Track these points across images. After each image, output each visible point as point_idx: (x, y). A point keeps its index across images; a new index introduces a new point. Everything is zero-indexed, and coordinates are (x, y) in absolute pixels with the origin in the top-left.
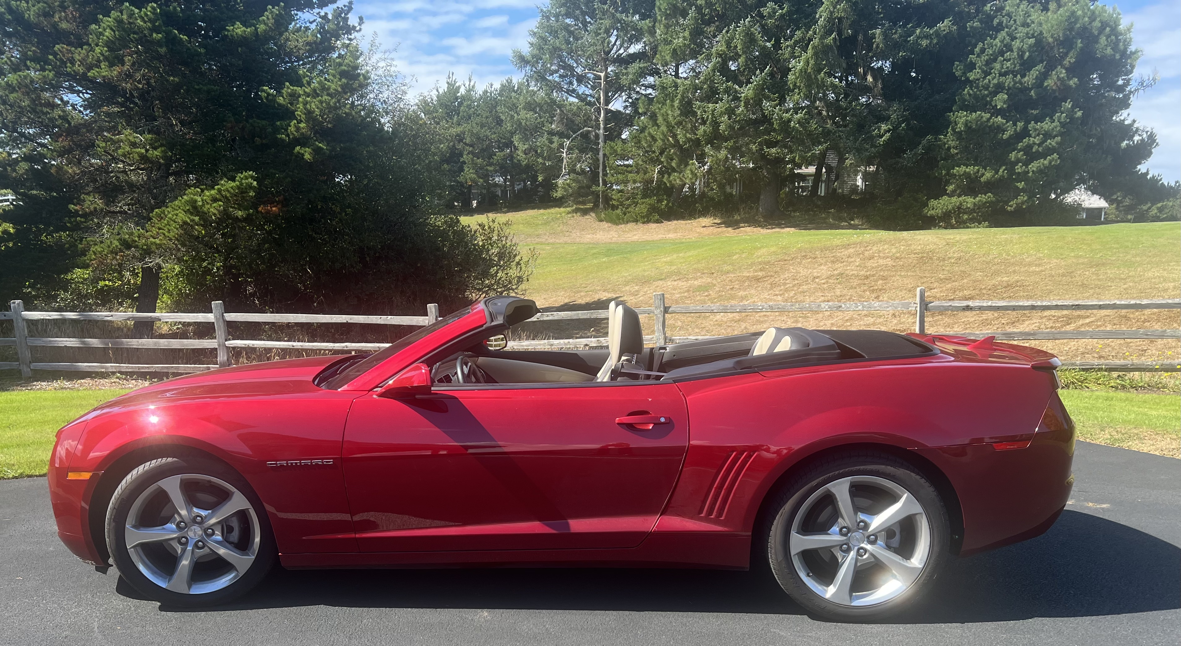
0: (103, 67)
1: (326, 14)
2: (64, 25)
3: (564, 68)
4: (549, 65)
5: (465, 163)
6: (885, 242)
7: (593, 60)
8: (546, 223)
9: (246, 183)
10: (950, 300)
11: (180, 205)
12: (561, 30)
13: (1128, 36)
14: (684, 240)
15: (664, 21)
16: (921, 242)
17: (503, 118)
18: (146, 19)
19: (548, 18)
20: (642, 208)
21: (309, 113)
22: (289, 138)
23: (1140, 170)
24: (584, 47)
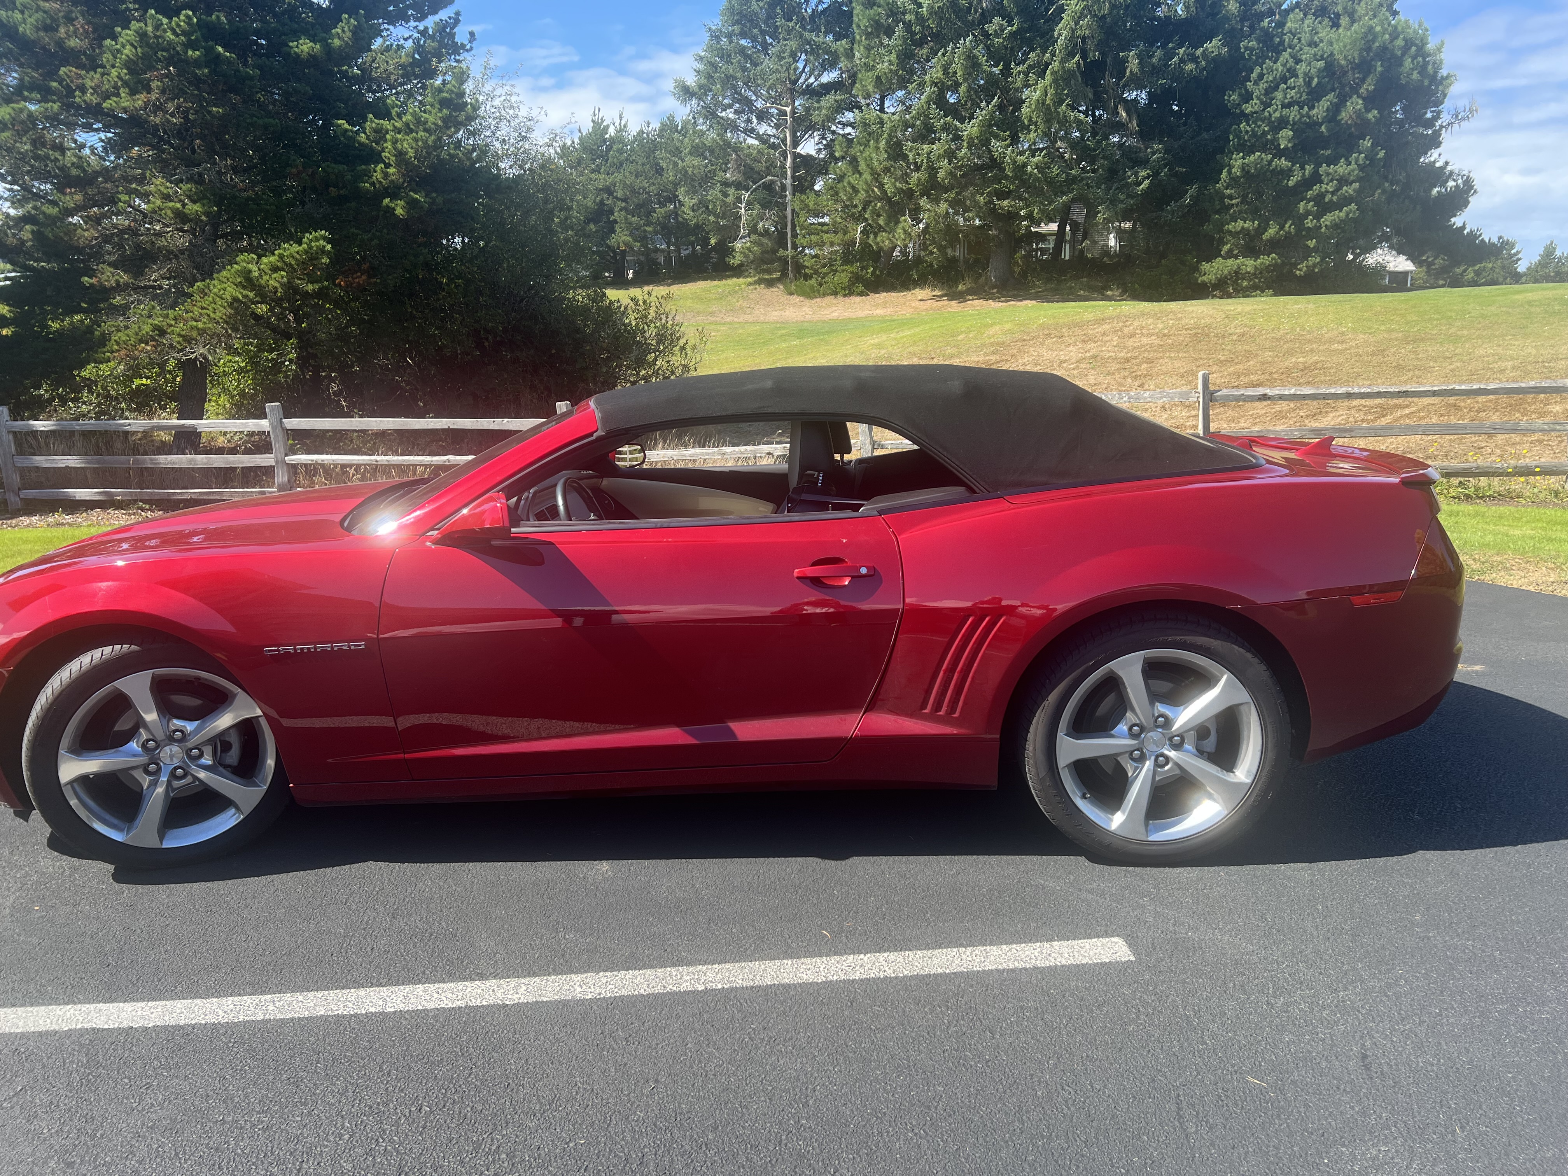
0: (123, 95)
1: (426, 28)
2: (73, 43)
3: (739, 101)
4: (720, 98)
5: (617, 223)
6: (1149, 315)
7: (776, 92)
8: (721, 297)
9: (317, 247)
10: (1233, 387)
11: (229, 276)
12: (735, 53)
13: (1438, 57)
14: (895, 317)
15: (864, 42)
16: (1194, 315)
17: (664, 165)
18: (178, 30)
19: (718, 38)
20: (843, 277)
21: (400, 155)
22: (375, 187)
23: (1454, 224)
24: (764, 74)
